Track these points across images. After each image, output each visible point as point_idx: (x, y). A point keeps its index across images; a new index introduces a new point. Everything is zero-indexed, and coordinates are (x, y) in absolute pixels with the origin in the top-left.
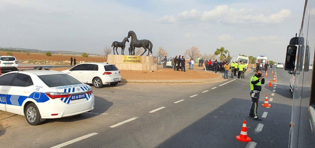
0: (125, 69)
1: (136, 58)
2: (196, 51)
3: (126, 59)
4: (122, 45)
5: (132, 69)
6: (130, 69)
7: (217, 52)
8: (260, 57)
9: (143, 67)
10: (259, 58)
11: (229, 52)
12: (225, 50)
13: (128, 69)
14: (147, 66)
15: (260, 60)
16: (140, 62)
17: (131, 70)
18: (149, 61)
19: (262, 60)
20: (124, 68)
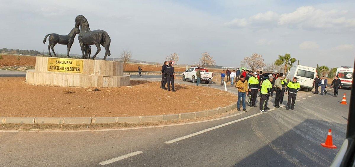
0: (47, 83)
1: (71, 63)
2: (259, 59)
3: (53, 65)
4: (67, 41)
5: (60, 85)
6: (55, 84)
7: (278, 61)
8: (342, 69)
9: (81, 81)
10: (339, 70)
11: (298, 61)
12: (292, 57)
13: (52, 84)
14: (90, 79)
15: (342, 74)
16: (79, 70)
17: (57, 85)
18: (101, 69)
19: (346, 73)
20: (46, 81)
